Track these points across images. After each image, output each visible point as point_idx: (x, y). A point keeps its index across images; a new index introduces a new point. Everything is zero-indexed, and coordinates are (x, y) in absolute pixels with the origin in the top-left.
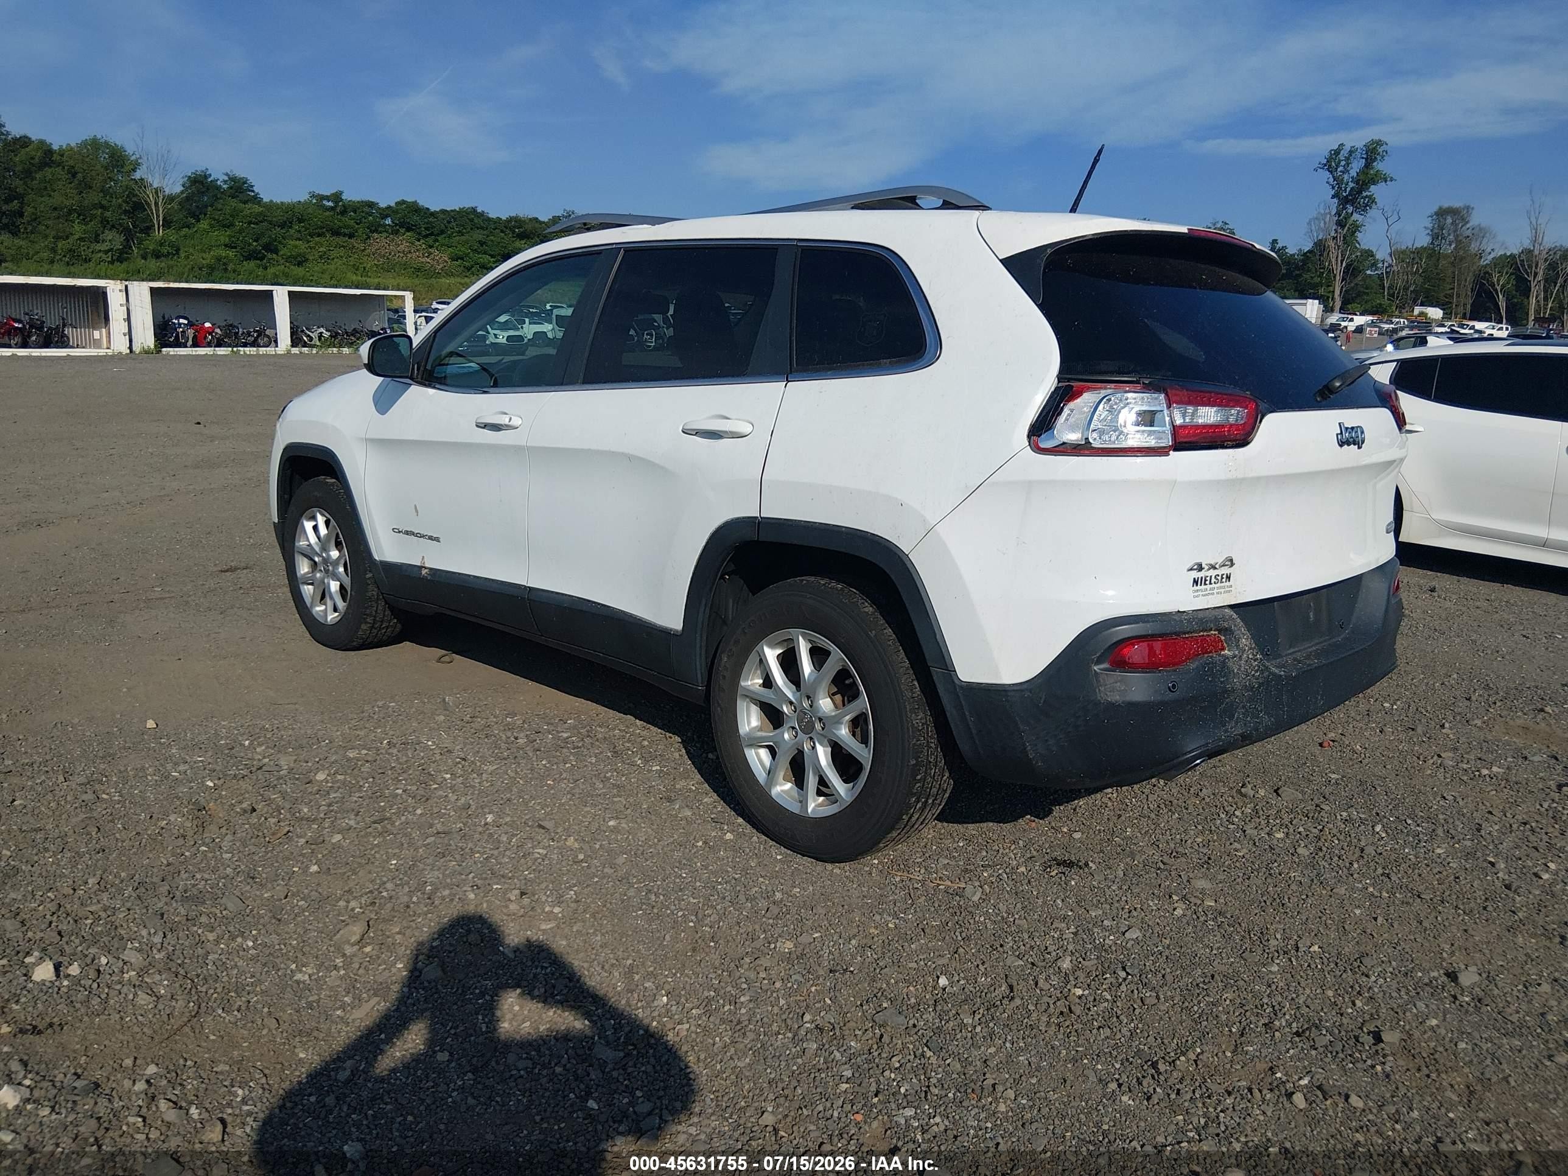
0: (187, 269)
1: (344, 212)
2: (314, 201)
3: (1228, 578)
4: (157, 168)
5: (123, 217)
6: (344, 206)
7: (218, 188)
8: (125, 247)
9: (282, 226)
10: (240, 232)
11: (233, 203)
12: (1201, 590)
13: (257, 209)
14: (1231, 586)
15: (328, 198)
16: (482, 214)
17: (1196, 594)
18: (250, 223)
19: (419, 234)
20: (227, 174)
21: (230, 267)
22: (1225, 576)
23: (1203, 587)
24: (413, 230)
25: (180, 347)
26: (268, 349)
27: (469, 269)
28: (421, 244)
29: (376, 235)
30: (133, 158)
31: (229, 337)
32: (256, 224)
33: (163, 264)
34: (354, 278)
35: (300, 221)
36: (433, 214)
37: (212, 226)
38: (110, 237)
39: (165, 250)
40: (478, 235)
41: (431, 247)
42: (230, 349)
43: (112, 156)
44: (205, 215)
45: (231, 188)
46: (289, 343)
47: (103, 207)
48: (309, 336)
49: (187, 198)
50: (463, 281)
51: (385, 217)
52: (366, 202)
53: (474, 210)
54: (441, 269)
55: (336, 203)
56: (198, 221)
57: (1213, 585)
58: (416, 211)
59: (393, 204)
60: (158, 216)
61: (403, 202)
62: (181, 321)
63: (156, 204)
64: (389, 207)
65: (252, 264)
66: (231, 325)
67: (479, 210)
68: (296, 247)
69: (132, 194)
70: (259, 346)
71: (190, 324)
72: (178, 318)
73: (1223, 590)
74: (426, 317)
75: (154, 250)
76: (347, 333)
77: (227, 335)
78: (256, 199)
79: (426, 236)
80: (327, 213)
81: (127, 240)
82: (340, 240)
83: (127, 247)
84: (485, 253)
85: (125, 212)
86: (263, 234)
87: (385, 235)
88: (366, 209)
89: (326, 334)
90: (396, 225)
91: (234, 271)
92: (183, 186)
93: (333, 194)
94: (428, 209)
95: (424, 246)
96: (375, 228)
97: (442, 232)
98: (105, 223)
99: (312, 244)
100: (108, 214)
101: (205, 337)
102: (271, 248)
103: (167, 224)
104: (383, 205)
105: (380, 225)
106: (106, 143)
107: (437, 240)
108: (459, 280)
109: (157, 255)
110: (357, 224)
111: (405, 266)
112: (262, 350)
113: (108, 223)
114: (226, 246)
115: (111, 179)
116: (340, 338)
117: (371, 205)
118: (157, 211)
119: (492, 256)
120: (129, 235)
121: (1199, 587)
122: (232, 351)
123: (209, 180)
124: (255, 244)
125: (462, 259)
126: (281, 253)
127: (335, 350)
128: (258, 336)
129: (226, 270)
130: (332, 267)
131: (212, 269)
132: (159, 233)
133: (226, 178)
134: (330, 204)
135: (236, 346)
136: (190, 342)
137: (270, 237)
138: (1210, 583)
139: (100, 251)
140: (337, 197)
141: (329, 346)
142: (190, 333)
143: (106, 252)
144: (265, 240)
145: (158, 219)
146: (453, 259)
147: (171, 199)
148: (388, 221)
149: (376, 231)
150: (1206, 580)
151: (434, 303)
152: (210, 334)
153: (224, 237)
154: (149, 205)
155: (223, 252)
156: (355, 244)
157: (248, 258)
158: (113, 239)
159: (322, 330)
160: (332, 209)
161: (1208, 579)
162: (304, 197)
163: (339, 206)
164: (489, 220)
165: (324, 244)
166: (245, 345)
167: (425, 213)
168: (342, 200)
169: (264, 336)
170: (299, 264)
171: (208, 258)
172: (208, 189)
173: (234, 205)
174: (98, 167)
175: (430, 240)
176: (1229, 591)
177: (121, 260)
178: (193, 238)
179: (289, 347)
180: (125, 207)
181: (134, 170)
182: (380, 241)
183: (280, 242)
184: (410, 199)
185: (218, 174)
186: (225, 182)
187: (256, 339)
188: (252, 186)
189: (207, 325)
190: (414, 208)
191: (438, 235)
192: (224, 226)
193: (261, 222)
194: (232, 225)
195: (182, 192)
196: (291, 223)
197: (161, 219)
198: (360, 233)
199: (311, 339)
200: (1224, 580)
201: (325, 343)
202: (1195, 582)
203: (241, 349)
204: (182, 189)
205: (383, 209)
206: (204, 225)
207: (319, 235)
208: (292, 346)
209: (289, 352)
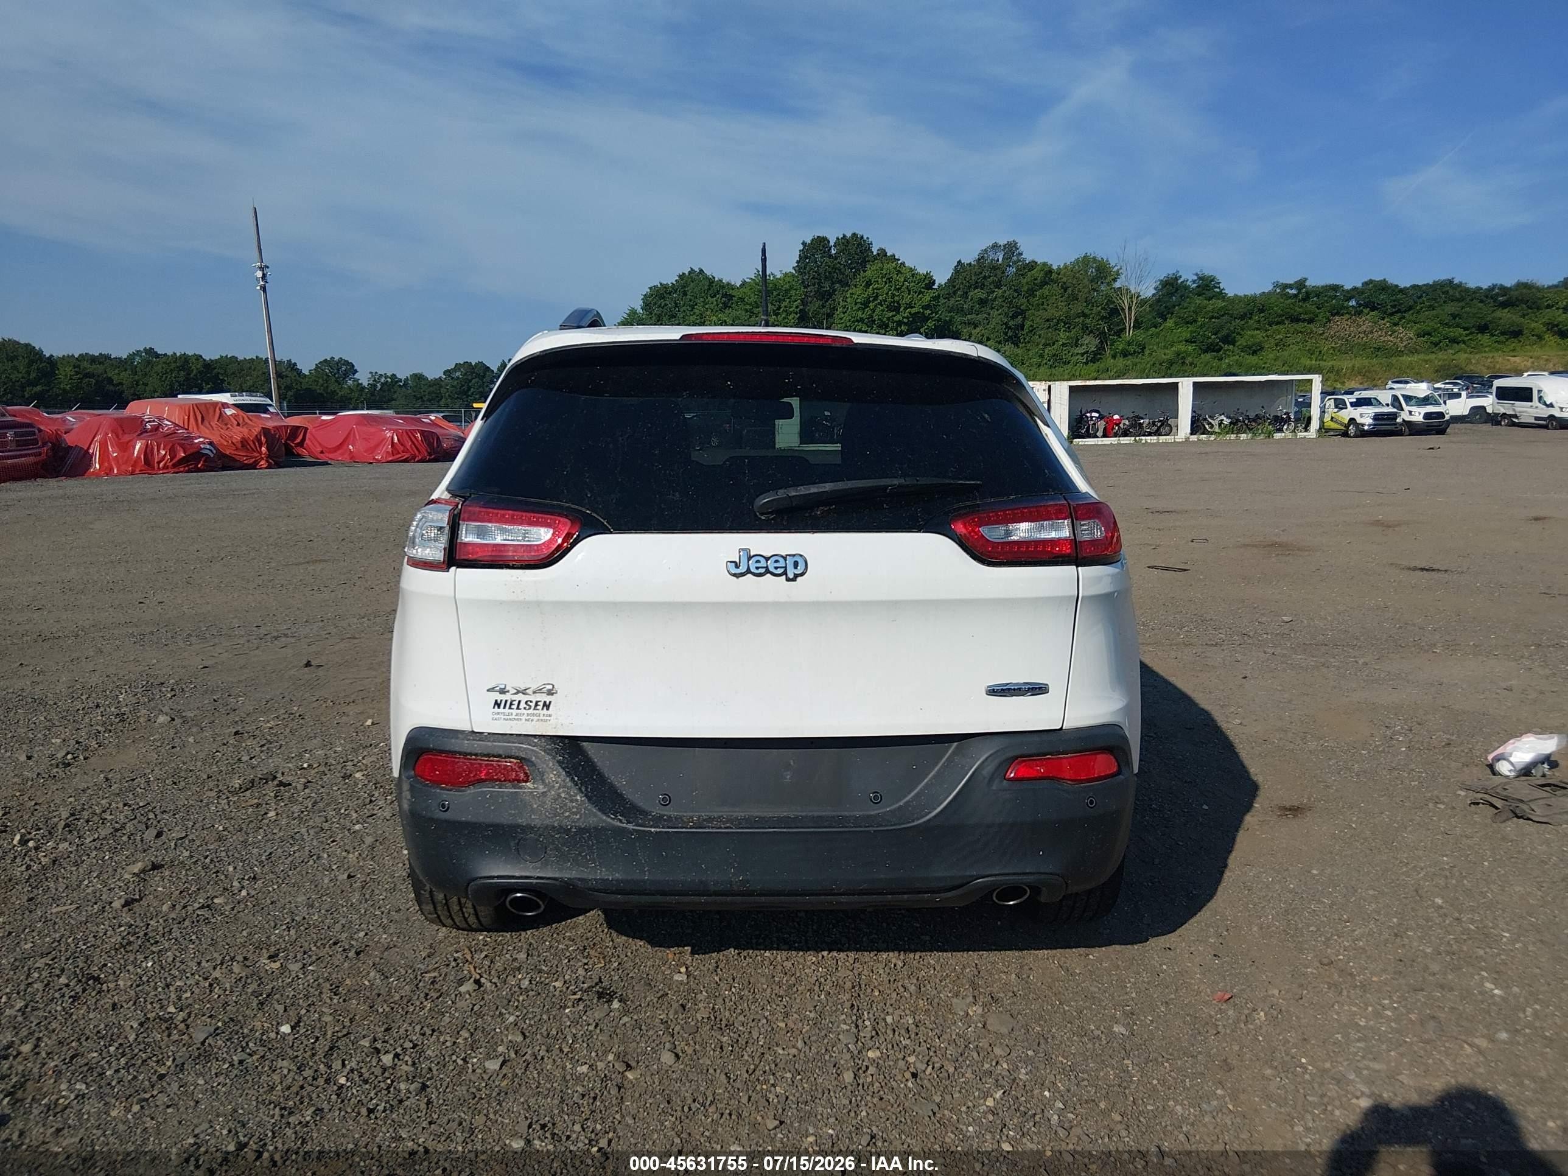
0: (1148, 366)
1: (1306, 298)
2: (1278, 291)
3: (547, 706)
4: (1134, 275)
5: (1100, 322)
6: (1307, 292)
7: (1187, 288)
8: (1099, 349)
9: (1242, 318)
10: (1201, 327)
11: (1198, 300)
12: (504, 714)
13: (1220, 304)
14: (550, 716)
15: (1291, 286)
16: (1460, 285)
17: (496, 716)
18: (1212, 317)
19: (1385, 313)
20: (1197, 274)
21: (1189, 360)
22: (541, 704)
23: (507, 710)
24: (1377, 309)
25: (1090, 437)
26: (1168, 437)
27: (1436, 344)
28: (1386, 323)
29: (1337, 318)
30: (1115, 269)
31: (1135, 428)
32: (1218, 318)
33: (1129, 361)
34: (1308, 362)
35: (1261, 311)
36: (1402, 291)
37: (1176, 324)
38: (1086, 342)
39: (1131, 349)
40: (1451, 308)
41: (1396, 324)
42: (1133, 438)
43: (1098, 269)
44: (1172, 314)
45: (1198, 287)
46: (1189, 430)
47: (1085, 316)
48: (1211, 423)
49: (1158, 301)
50: (1427, 358)
51: (1349, 299)
52: (1330, 286)
53: (1451, 282)
54: (1405, 346)
55: (1300, 290)
56: (1165, 320)
57: (523, 711)
58: (1383, 289)
59: (1359, 285)
60: (1130, 319)
61: (1371, 281)
62: (1094, 414)
63: (1130, 308)
64: (1355, 289)
65: (1207, 357)
66: (1137, 417)
67: (1456, 281)
68: (1252, 336)
69: (1110, 301)
70: (1159, 435)
71: (1101, 417)
72: (1091, 412)
73: (535, 718)
74: (1335, 400)
75: (1123, 350)
76: (1249, 419)
77: (1132, 426)
78: (1221, 295)
79: (1392, 314)
80: (1290, 301)
81: (1101, 342)
82: (1299, 326)
83: (1101, 349)
84: (1457, 326)
85: (1103, 318)
86: (1222, 327)
87: (1347, 316)
88: (1331, 293)
89: (1226, 421)
90: (1360, 305)
91: (1191, 364)
92: (1155, 289)
93: (1296, 282)
94: (1397, 286)
95: (1388, 325)
96: (1337, 312)
97: (1410, 308)
98: (1085, 329)
99: (1269, 333)
100: (1088, 321)
101: (1113, 428)
102: (1229, 340)
103: (1137, 325)
104: (1348, 287)
105: (1343, 307)
106: (1094, 259)
107: (1404, 317)
108: (1422, 356)
109: (1125, 354)
110: (1318, 308)
111: (1364, 347)
112: (1162, 439)
113: (1087, 328)
114: (1187, 341)
115: (1094, 290)
116: (1240, 424)
117: (1335, 288)
118: (1130, 315)
119: (1465, 329)
120: (1103, 337)
121: (501, 710)
122: (1135, 440)
123: (1179, 281)
124: (1213, 337)
125: (1429, 334)
126: (1237, 344)
127: (1233, 436)
128: (1161, 426)
129: (1183, 363)
130: (1286, 353)
131: (1171, 363)
132: (1129, 334)
133: (1195, 278)
134: (1294, 291)
135: (1139, 436)
136: (1100, 433)
137: (1229, 329)
138: (518, 708)
139: (1078, 354)
140: (1300, 284)
141: (1227, 433)
142: (1101, 425)
143: (1082, 355)
144: (1224, 332)
145: (1129, 322)
146: (1419, 335)
147: (1143, 302)
148: (1353, 303)
149: (1338, 314)
150: (511, 704)
151: (1390, 382)
152: (1118, 425)
153: (1185, 332)
154: (1123, 310)
155: (1182, 347)
156: (1314, 329)
157: (1205, 351)
158: (1090, 343)
159: (1223, 417)
160: (1295, 296)
161: (516, 703)
162: (1267, 288)
163: (1303, 293)
164: (1467, 290)
165: (1280, 332)
166: (1150, 434)
167: (1394, 291)
168: (1305, 286)
169: (1164, 426)
170: (1254, 353)
171: (1170, 353)
172: (1177, 290)
173: (1198, 302)
174: (1086, 281)
175: (1396, 318)
176: (546, 721)
177: (1094, 361)
178: (1157, 337)
179: (1188, 435)
180: (1104, 313)
181: (1115, 280)
182: (1341, 325)
183: (1239, 334)
184: (1378, 278)
185: (1188, 277)
186: (1194, 282)
187: (1159, 428)
188: (1219, 283)
189: (1116, 417)
190: (1383, 287)
191: (1405, 312)
192: (1187, 323)
193: (1223, 315)
194: (1195, 321)
195: (1154, 295)
196: (1251, 314)
197: (1132, 321)
198: (1320, 317)
199: (1212, 426)
200: (539, 707)
201: (1225, 430)
202: (497, 704)
203: (1143, 438)
204: (1154, 292)
205: (1348, 291)
206: (1170, 323)
207: (1278, 323)
208: (1192, 434)
209: (1187, 440)
